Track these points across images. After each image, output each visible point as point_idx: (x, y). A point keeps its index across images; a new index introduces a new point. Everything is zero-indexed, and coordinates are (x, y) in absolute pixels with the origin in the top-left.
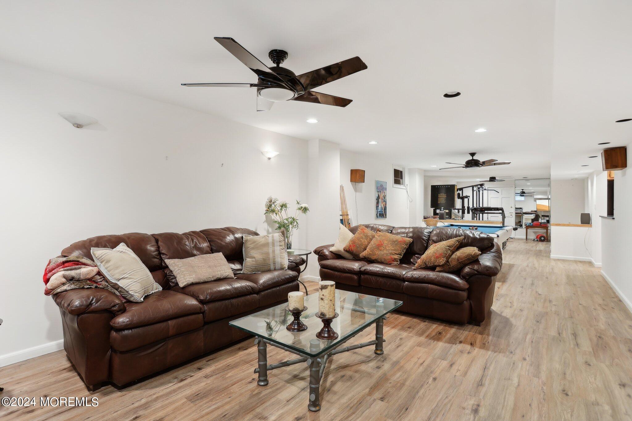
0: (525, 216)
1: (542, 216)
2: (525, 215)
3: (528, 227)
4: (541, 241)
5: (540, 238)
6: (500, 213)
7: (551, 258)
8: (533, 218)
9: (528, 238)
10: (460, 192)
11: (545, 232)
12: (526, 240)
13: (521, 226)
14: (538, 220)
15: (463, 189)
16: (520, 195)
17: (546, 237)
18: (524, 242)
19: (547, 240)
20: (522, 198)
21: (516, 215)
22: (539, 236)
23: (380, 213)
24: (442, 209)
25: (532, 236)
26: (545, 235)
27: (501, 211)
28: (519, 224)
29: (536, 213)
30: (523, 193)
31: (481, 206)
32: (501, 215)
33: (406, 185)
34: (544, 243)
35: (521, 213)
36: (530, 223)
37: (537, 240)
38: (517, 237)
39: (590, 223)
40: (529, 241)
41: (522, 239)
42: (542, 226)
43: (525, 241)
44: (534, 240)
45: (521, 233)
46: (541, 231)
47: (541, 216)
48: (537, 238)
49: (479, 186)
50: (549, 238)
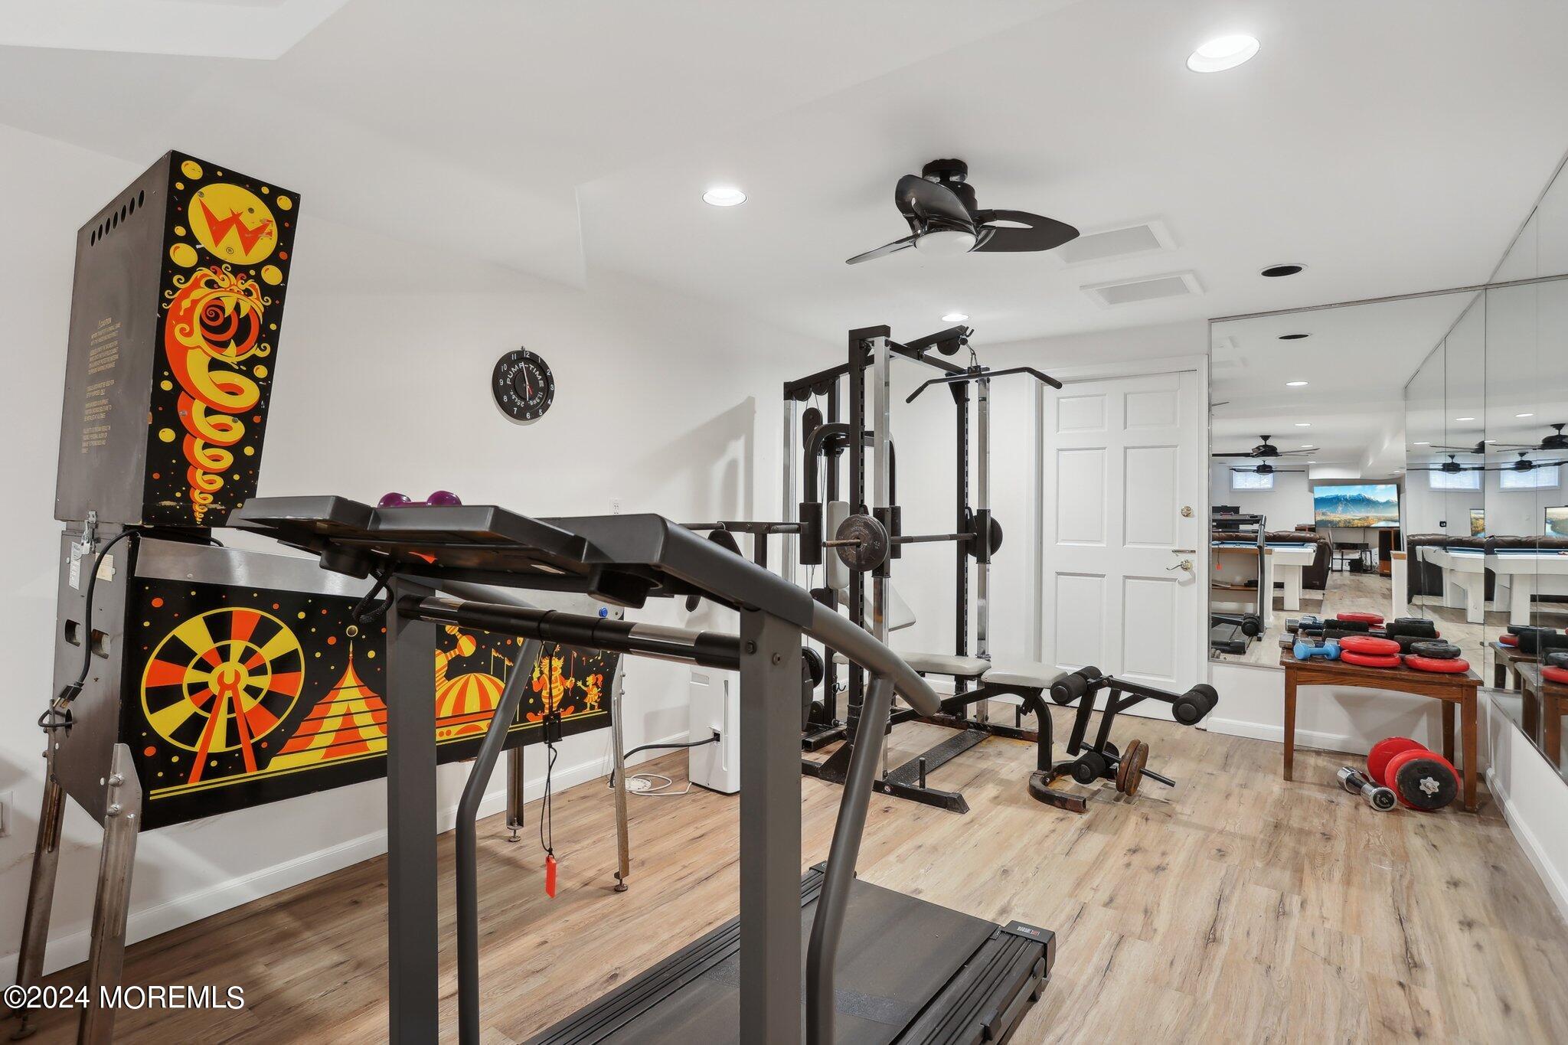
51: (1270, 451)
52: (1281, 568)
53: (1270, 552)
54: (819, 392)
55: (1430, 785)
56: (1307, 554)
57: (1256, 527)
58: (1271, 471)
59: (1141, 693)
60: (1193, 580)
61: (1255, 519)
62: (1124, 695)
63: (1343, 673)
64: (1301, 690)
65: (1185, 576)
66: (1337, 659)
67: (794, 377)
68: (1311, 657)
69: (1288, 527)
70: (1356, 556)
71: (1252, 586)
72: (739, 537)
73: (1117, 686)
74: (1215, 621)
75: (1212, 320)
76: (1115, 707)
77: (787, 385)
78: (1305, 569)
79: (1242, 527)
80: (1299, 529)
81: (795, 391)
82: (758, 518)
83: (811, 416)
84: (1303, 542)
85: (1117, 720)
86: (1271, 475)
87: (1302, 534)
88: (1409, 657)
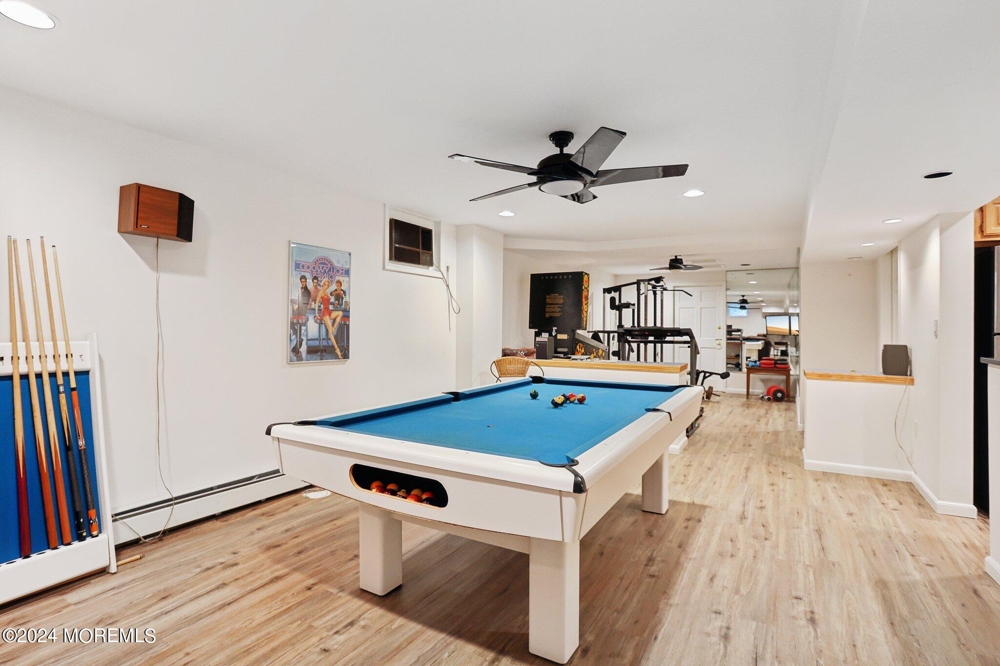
0: (747, 345)
1: (776, 343)
2: (747, 343)
3: (751, 370)
4: (778, 400)
5: (775, 394)
6: (685, 342)
7: (806, 468)
8: (760, 348)
9: (752, 392)
10: (615, 295)
11: (782, 381)
12: (747, 398)
13: (738, 366)
14: (768, 354)
15: (623, 288)
16: (739, 306)
17: (786, 392)
18: (743, 405)
19: (788, 396)
20: (744, 313)
21: (728, 343)
22: (773, 390)
23: (311, 343)
24: (554, 331)
25: (759, 389)
26: (782, 386)
27: (687, 338)
28: (734, 362)
29: (766, 338)
30: (744, 303)
31: (642, 324)
32: (689, 347)
33: (443, 269)
34: (783, 405)
35: (738, 339)
36: (755, 362)
37: (769, 399)
38: (731, 390)
39: (909, 373)
40: (752, 400)
41: (739, 396)
42: (778, 368)
43: (745, 399)
44: (763, 397)
45: (738, 381)
46: (777, 378)
47: (773, 344)
48: (768, 394)
49: (653, 282)
50: (791, 394)
51: (744, 301)
52: (749, 350)
53: (744, 343)
54: (615, 291)
55: (779, 395)
56: (760, 345)
57: (739, 333)
58: (746, 309)
59: (711, 374)
60: (721, 348)
61: (739, 330)
62: (707, 375)
63: (760, 370)
64: (751, 375)
65: (719, 347)
66: (760, 366)
67: (606, 287)
68: (753, 366)
69: (754, 334)
70: (784, 348)
71: (738, 356)
72: (601, 335)
73: (705, 372)
74: (727, 364)
75: (727, 271)
76: (705, 377)
77: (604, 289)
78: (759, 350)
79: (733, 333)
80: (758, 335)
81: (607, 291)
82: (608, 329)
83: (613, 300)
84: (758, 340)
85: (705, 380)
86: (746, 310)
87: (759, 338)
88: (777, 365)
